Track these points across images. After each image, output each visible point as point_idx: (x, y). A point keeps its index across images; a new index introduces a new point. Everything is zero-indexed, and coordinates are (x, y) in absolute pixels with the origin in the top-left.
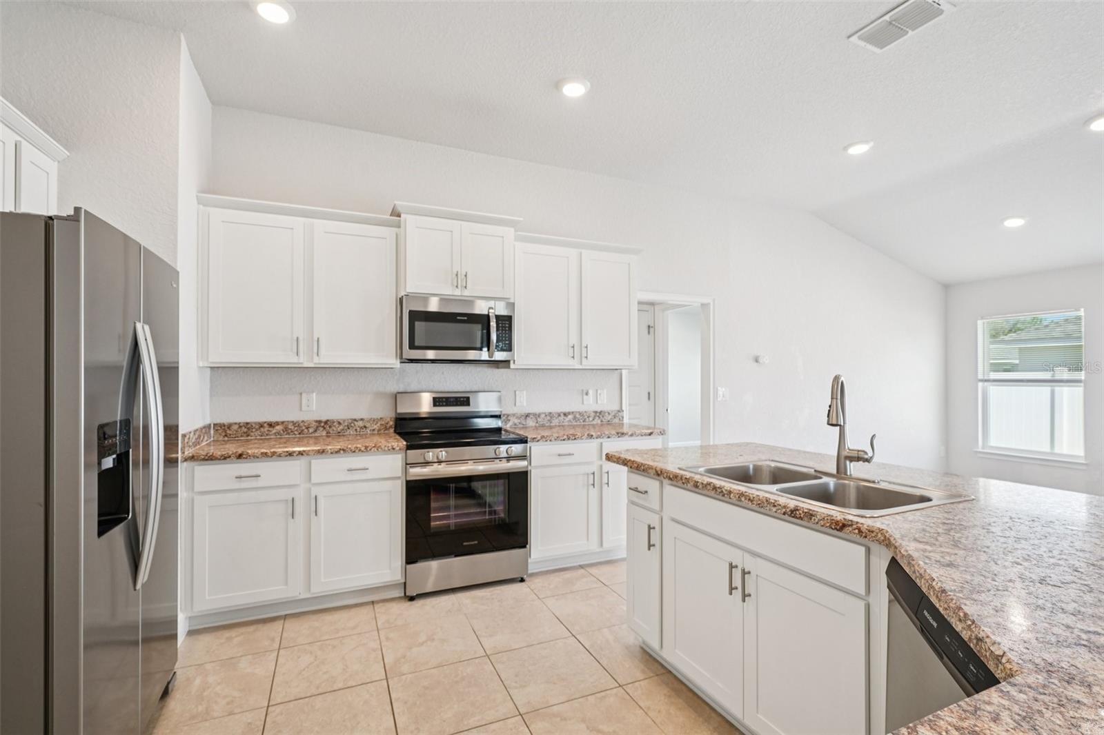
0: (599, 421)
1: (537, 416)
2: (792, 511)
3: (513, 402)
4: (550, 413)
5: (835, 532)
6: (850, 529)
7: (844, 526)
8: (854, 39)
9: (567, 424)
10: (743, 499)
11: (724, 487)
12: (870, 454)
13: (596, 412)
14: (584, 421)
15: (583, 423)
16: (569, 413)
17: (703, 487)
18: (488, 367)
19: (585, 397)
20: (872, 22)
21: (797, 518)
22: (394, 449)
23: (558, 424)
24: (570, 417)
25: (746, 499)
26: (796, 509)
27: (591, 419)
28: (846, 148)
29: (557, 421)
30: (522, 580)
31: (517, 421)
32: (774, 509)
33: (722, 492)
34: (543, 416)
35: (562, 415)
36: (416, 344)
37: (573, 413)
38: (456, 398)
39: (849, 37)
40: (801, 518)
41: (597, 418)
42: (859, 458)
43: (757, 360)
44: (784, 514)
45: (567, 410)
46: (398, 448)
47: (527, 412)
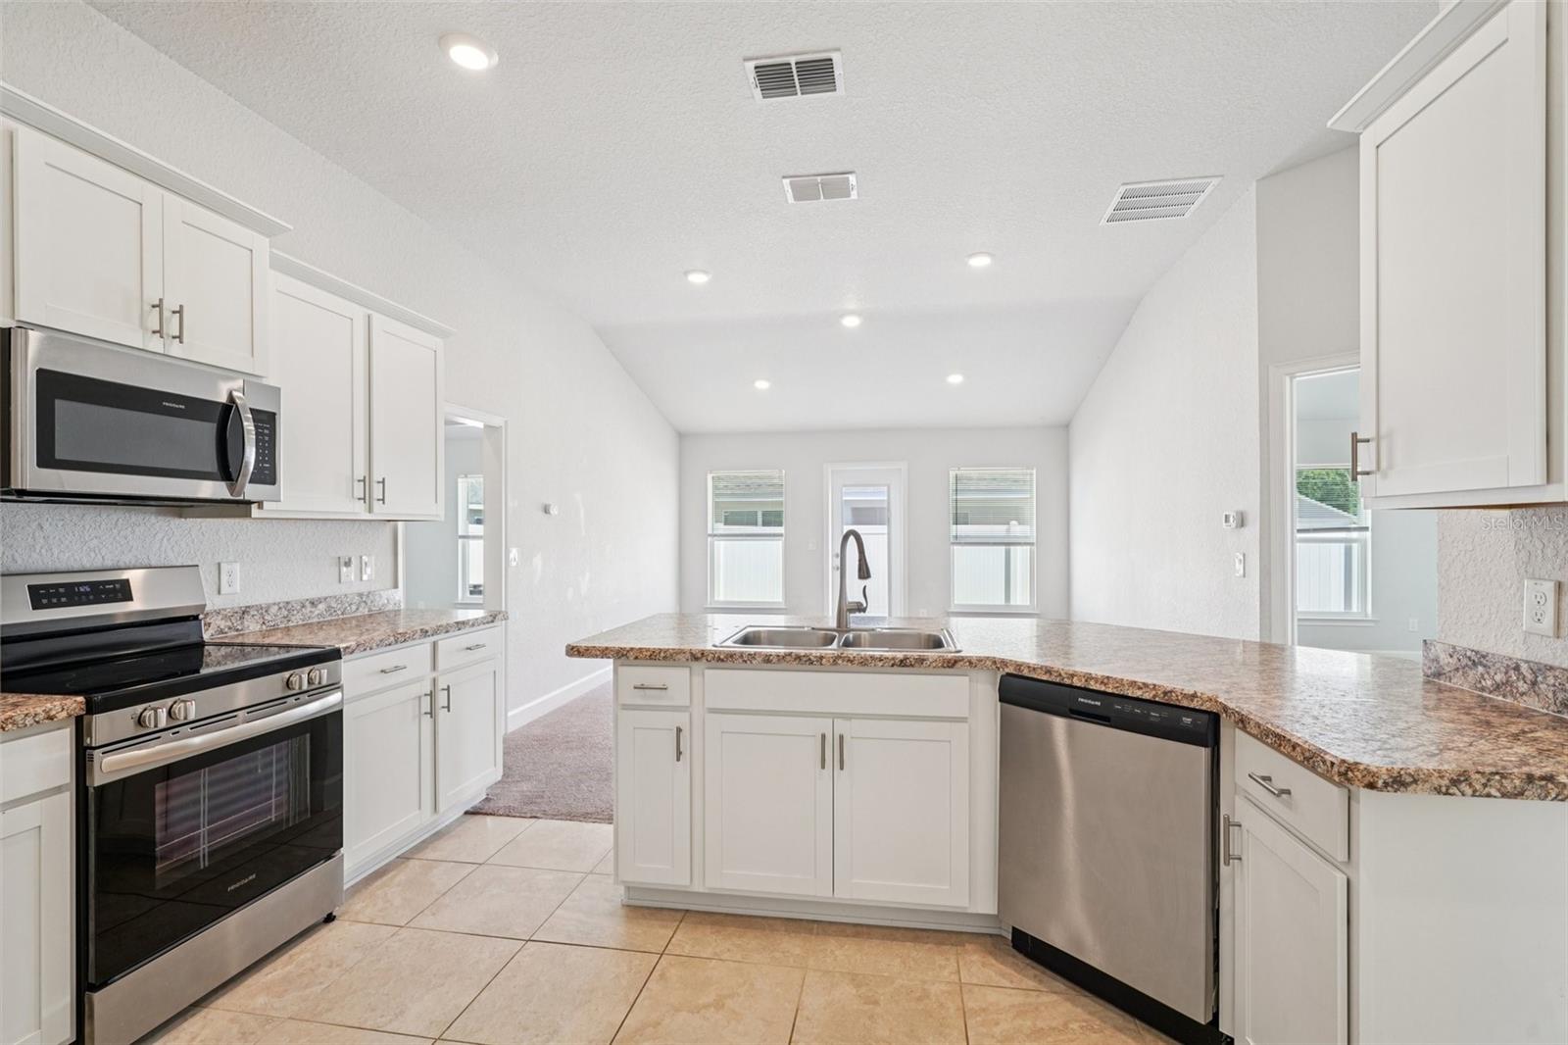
0: (366, 611)
1: (263, 610)
2: (901, 661)
3: (216, 587)
4: (288, 603)
5: (948, 670)
6: (962, 663)
7: (956, 662)
8: (786, 182)
9: (315, 620)
10: (840, 662)
11: (811, 654)
12: (865, 605)
13: (361, 595)
14: (342, 613)
15: (341, 617)
16: (320, 601)
17: (779, 660)
18: (159, 514)
19: (344, 569)
20: (808, 176)
21: (907, 666)
22: (51, 718)
23: (300, 623)
24: (321, 607)
25: (843, 661)
26: (906, 658)
27: (354, 607)
28: (686, 273)
29: (299, 616)
30: (330, 918)
31: (223, 624)
32: (881, 664)
33: (810, 659)
34: (274, 609)
35: (307, 604)
36: (59, 455)
37: (325, 599)
38: (93, 585)
39: (784, 177)
40: (912, 665)
41: (363, 605)
42: (860, 608)
43: (546, 510)
44: (893, 666)
45: (313, 594)
46: (64, 714)
47: (244, 604)
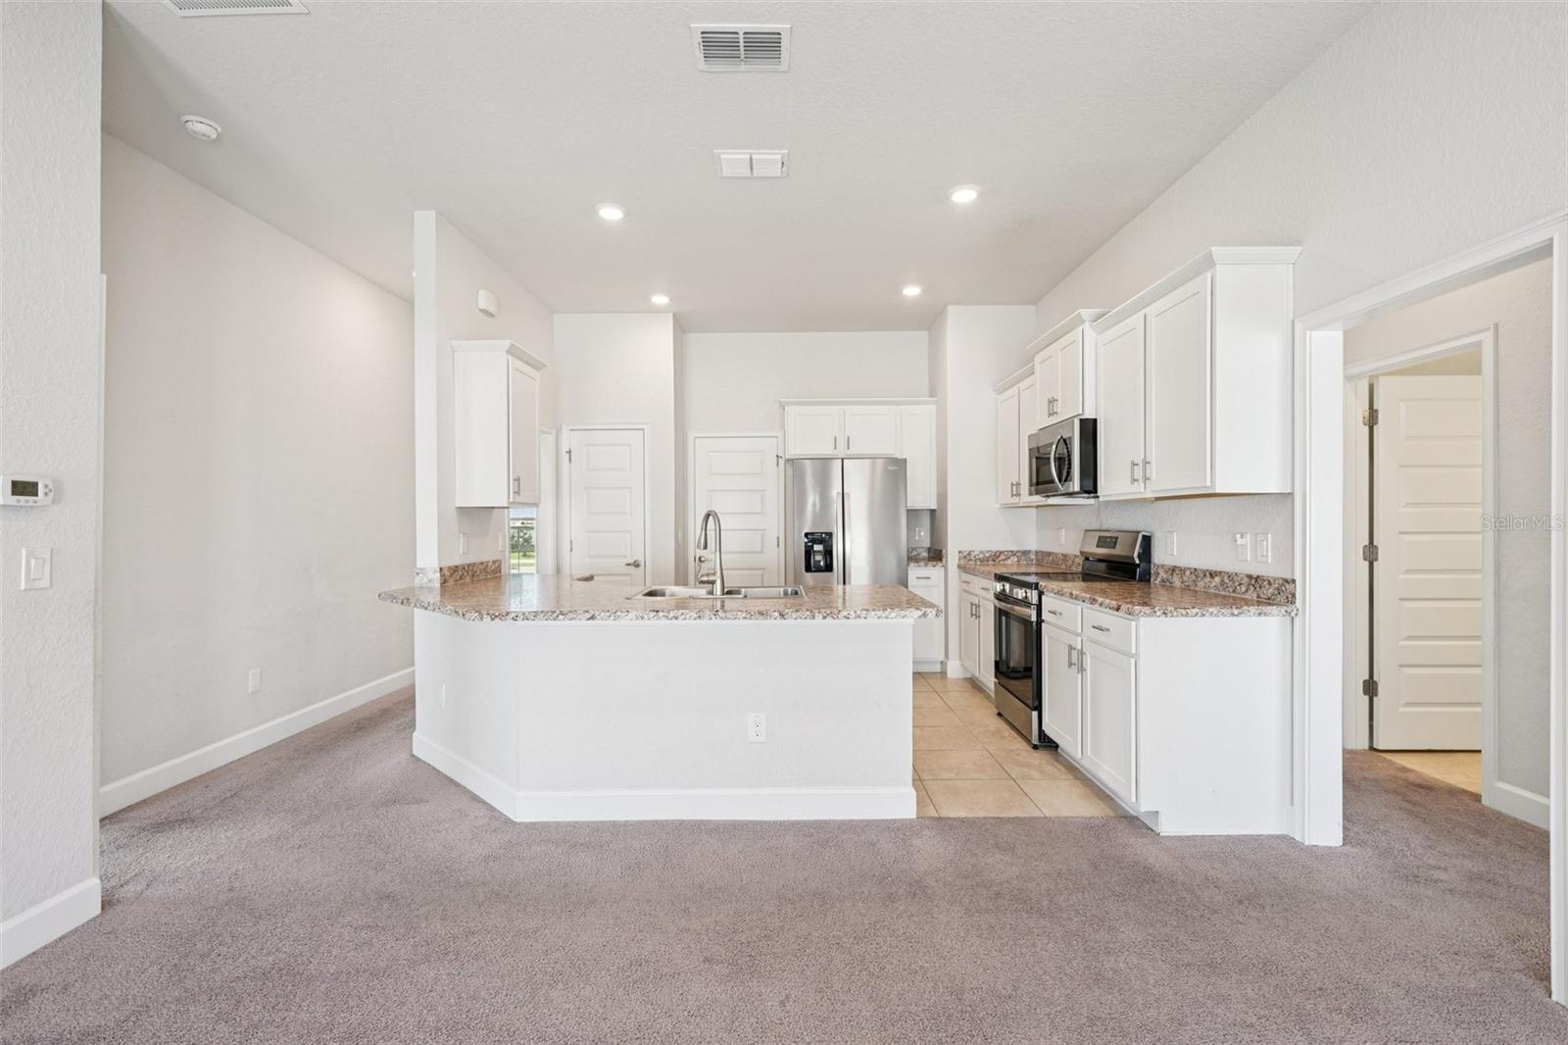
0: (1255, 596)
1: (1182, 571)
3: (1165, 549)
4: (1196, 570)
9: (1213, 591)
13: (1250, 577)
14: (1234, 591)
15: (1233, 594)
16: (1216, 574)
23: (1201, 589)
24: (1218, 580)
27: (1244, 589)
29: (1201, 583)
34: (1187, 573)
35: (1207, 574)
37: (1220, 573)
41: (1252, 589)
45: (1214, 568)
47: (1175, 564)
